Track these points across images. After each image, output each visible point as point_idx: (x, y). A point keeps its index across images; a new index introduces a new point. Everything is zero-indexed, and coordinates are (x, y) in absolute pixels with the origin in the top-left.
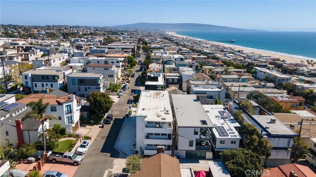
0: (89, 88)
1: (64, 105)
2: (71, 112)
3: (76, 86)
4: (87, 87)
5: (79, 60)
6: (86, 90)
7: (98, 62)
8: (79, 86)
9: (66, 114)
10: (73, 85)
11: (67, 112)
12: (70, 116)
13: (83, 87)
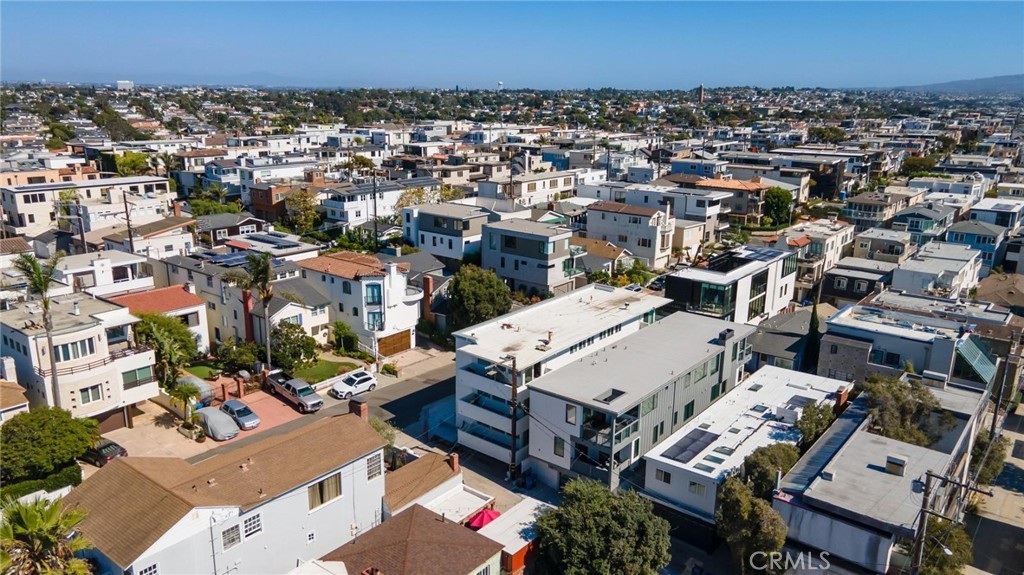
0: (524, 263)
1: (364, 283)
2: (380, 303)
3: (498, 254)
4: (521, 259)
5: (600, 189)
6: (516, 267)
7: (646, 198)
8: (503, 255)
9: (368, 304)
10: (491, 248)
11: (370, 300)
12: (378, 310)
13: (510, 258)
